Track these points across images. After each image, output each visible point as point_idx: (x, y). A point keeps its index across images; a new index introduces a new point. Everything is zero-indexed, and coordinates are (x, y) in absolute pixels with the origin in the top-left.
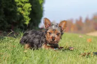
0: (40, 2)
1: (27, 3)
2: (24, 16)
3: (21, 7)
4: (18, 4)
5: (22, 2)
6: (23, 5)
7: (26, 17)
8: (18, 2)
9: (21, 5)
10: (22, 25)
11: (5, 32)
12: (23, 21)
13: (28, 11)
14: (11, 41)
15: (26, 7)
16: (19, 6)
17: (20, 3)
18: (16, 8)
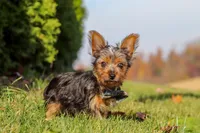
0: (78, 17)
1: (51, 17)
2: (46, 46)
3: (40, 25)
4: (32, 21)
5: (42, 17)
6: (43, 22)
7: (50, 48)
8: (34, 17)
9: (40, 23)
10: (40, 64)
11: (4, 77)
12: (41, 54)
13: (53, 35)
14: (18, 96)
15: (49, 27)
16: (34, 25)
17: (37, 19)
18: (28, 29)
